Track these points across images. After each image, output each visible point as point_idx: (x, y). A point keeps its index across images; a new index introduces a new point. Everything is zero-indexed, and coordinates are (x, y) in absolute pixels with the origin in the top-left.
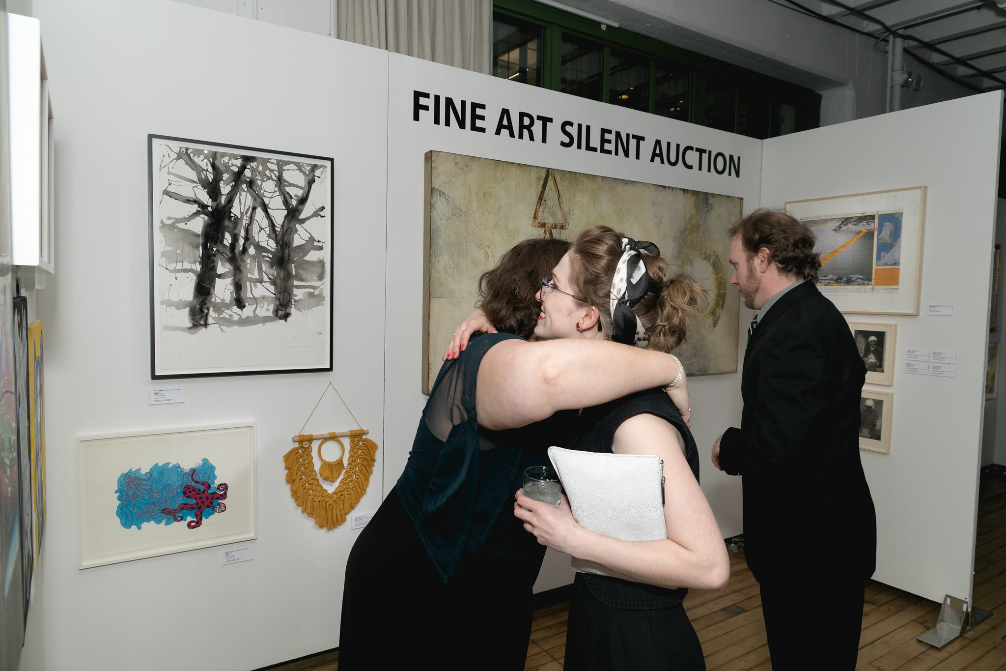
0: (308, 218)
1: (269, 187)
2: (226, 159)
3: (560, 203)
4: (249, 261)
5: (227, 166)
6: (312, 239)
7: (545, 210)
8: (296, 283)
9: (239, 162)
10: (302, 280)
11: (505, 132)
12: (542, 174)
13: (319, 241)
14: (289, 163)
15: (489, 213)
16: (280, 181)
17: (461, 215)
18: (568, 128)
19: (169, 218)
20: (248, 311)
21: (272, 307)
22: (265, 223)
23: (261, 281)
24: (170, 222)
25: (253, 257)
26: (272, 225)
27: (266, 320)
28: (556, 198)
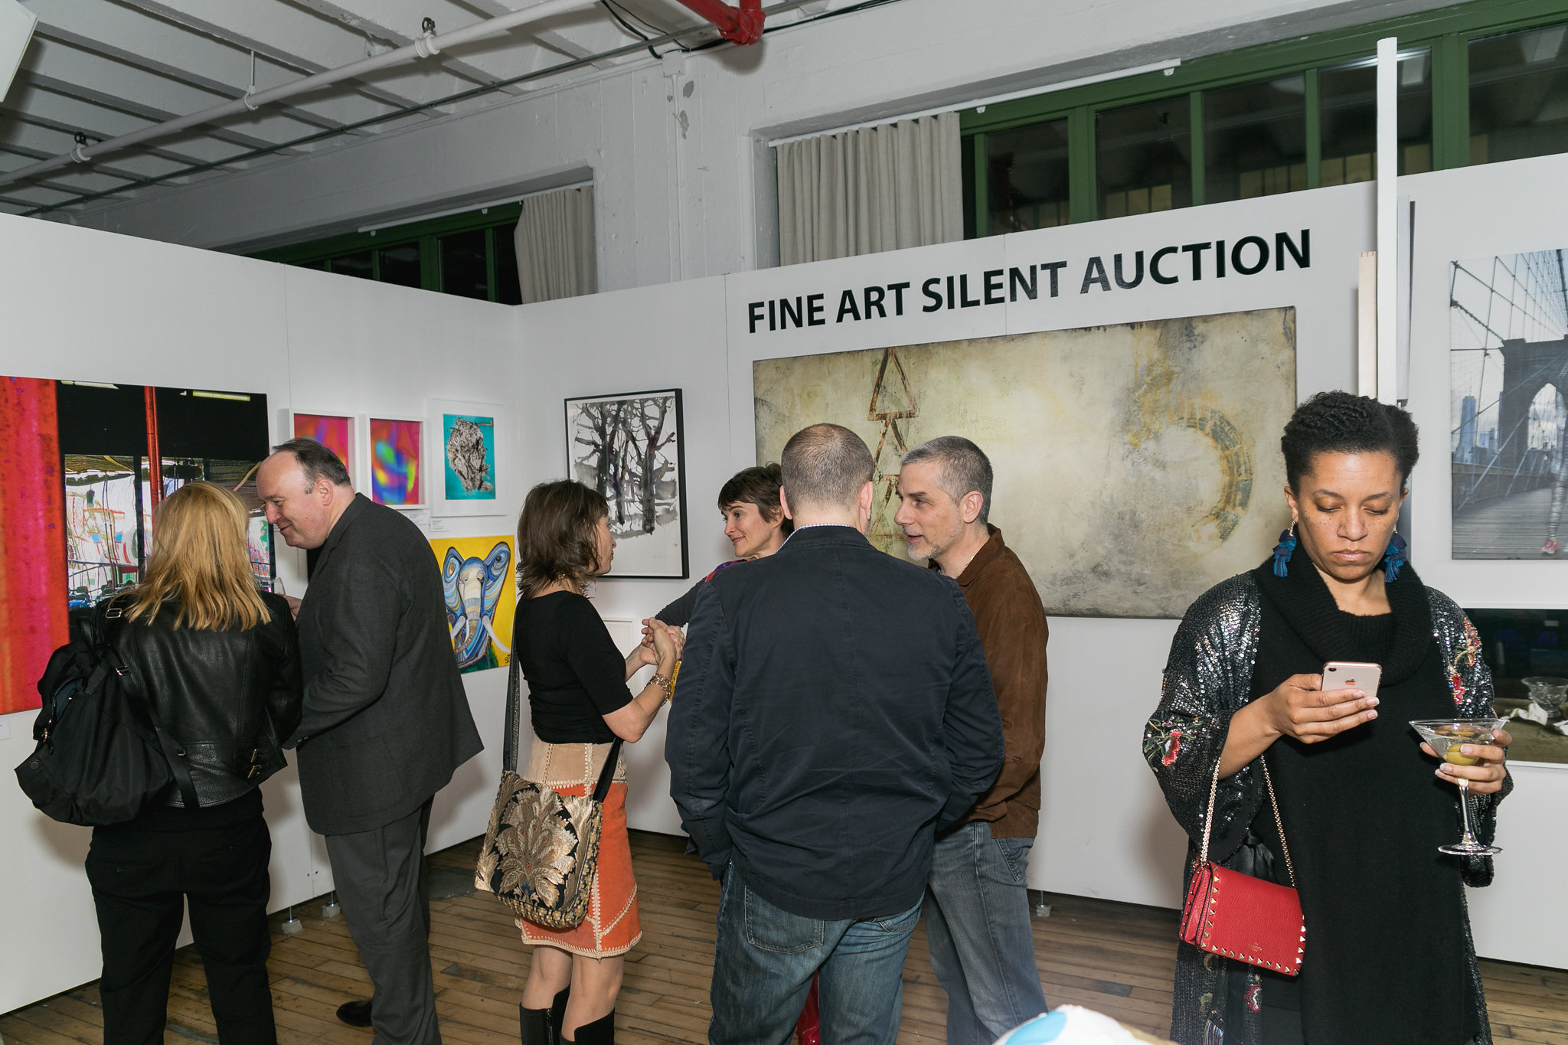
0: (663, 445)
1: (635, 423)
2: (608, 406)
3: (905, 386)
4: (625, 486)
5: (609, 412)
6: (666, 462)
7: (885, 399)
8: (657, 501)
9: (615, 407)
10: (661, 499)
11: (848, 317)
12: (879, 357)
13: (671, 464)
14: (648, 400)
15: (814, 414)
16: (643, 417)
17: (784, 421)
18: (932, 288)
19: (579, 458)
20: (626, 527)
21: (641, 523)
22: (634, 453)
23: (633, 501)
24: (580, 460)
25: (628, 482)
26: (639, 454)
27: (638, 533)
28: (900, 380)
